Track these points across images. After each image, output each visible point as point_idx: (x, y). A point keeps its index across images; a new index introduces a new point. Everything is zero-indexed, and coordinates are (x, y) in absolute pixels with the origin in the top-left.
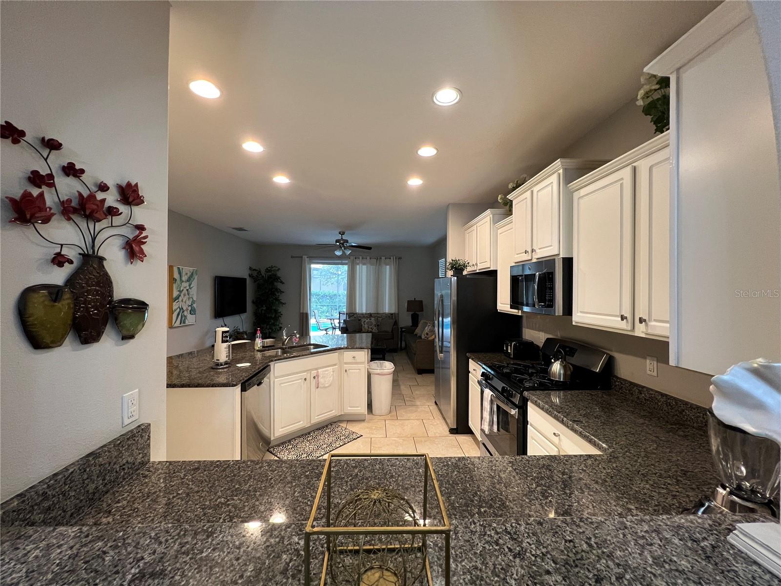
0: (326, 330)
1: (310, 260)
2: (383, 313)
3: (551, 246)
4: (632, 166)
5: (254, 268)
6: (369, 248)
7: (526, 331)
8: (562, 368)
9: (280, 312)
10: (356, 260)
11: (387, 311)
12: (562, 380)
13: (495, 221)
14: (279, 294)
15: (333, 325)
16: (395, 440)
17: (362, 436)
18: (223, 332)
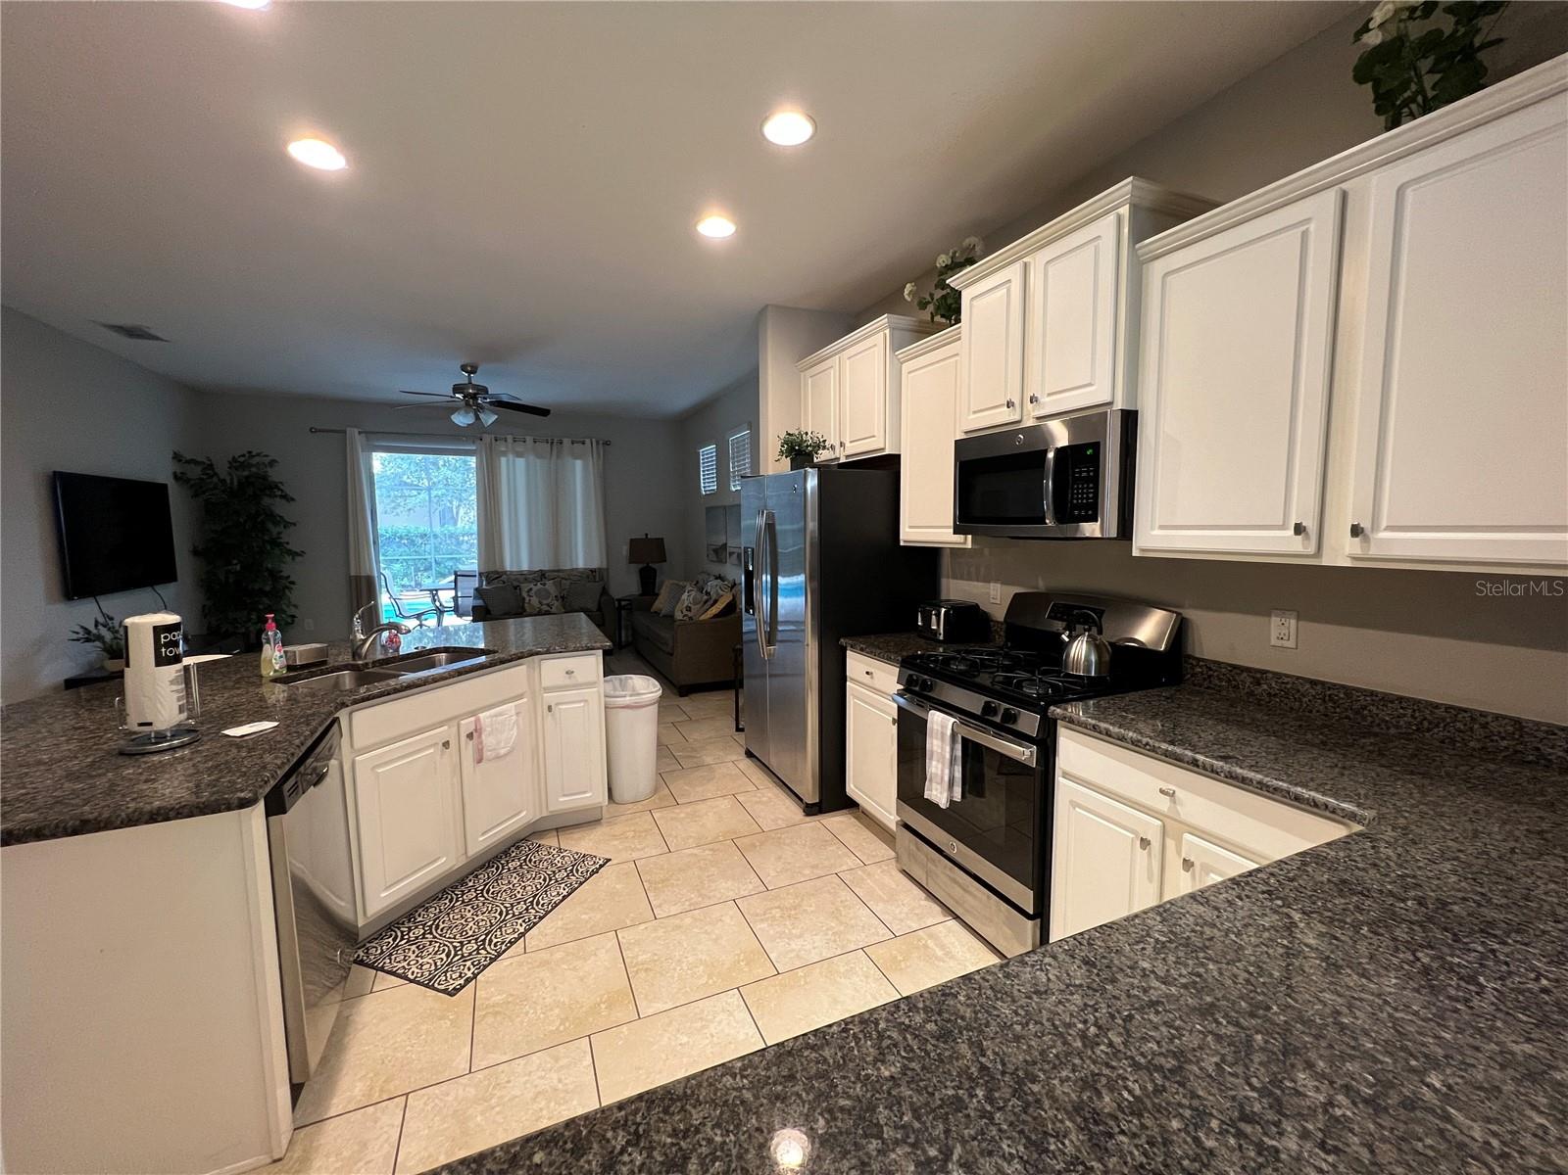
0: (418, 616)
1: (367, 437)
2: (572, 570)
3: (1090, 385)
4: (1341, 188)
5: (188, 458)
6: (543, 412)
7: (951, 585)
8: (1092, 648)
9: (289, 577)
10: (498, 443)
11: (581, 564)
12: (1093, 674)
13: (897, 345)
14: (281, 528)
15: (438, 604)
16: (691, 854)
17: (610, 860)
18: (158, 630)
